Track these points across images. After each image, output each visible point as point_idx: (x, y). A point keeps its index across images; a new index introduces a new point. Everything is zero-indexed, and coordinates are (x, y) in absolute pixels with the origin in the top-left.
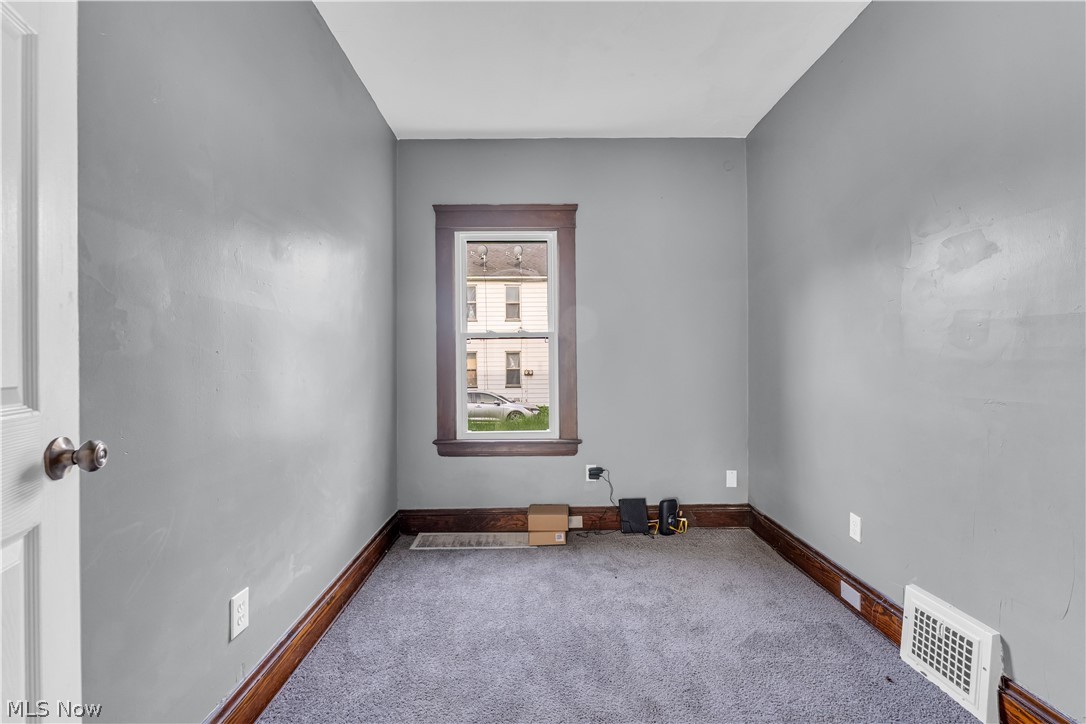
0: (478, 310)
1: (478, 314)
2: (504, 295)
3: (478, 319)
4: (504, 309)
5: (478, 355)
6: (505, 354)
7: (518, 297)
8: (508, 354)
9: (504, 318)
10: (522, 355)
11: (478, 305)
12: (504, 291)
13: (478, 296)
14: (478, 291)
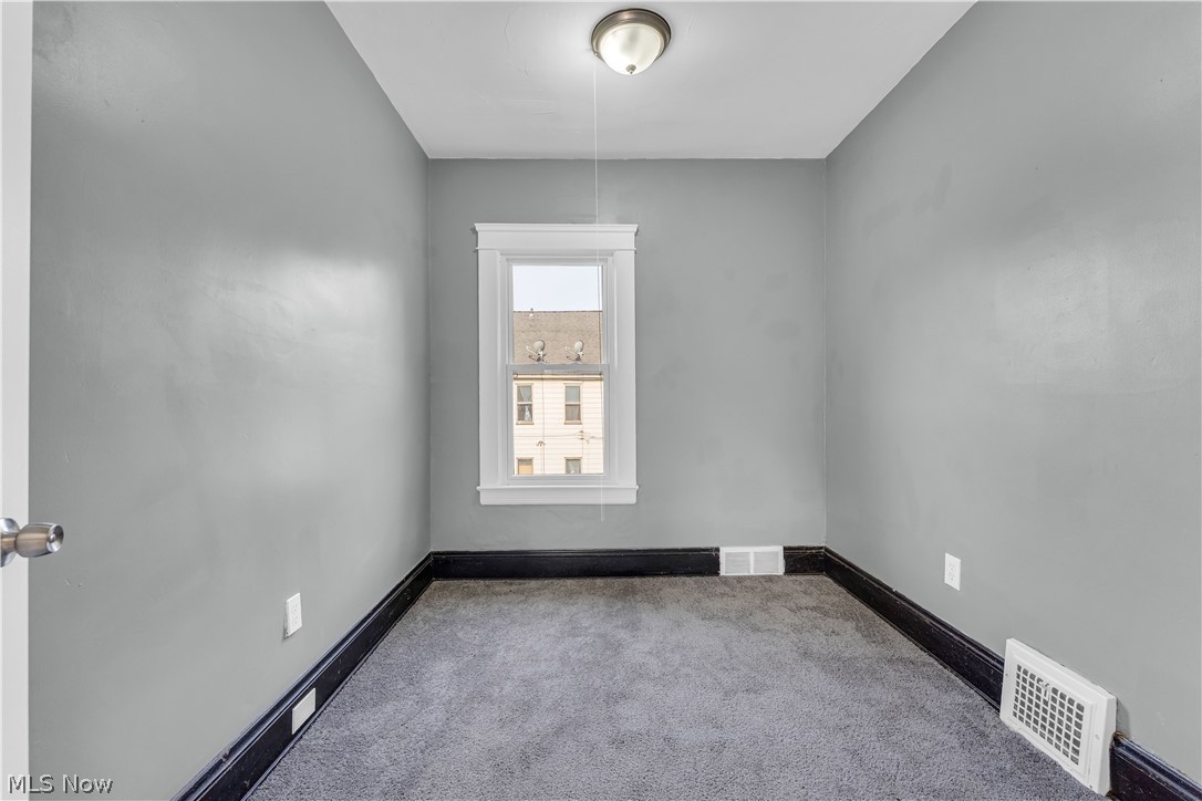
0: (534, 411)
1: (534, 416)
2: (563, 395)
3: (534, 421)
4: (563, 411)
5: (534, 462)
6: (564, 461)
7: (579, 397)
8: (568, 460)
9: (563, 421)
10: (584, 462)
11: (534, 407)
12: (563, 390)
13: (534, 396)
14: (534, 390)
